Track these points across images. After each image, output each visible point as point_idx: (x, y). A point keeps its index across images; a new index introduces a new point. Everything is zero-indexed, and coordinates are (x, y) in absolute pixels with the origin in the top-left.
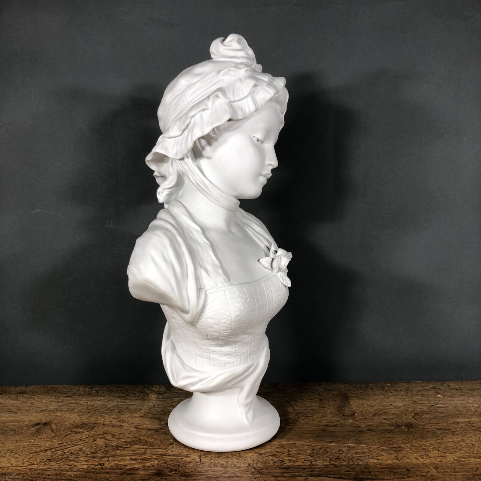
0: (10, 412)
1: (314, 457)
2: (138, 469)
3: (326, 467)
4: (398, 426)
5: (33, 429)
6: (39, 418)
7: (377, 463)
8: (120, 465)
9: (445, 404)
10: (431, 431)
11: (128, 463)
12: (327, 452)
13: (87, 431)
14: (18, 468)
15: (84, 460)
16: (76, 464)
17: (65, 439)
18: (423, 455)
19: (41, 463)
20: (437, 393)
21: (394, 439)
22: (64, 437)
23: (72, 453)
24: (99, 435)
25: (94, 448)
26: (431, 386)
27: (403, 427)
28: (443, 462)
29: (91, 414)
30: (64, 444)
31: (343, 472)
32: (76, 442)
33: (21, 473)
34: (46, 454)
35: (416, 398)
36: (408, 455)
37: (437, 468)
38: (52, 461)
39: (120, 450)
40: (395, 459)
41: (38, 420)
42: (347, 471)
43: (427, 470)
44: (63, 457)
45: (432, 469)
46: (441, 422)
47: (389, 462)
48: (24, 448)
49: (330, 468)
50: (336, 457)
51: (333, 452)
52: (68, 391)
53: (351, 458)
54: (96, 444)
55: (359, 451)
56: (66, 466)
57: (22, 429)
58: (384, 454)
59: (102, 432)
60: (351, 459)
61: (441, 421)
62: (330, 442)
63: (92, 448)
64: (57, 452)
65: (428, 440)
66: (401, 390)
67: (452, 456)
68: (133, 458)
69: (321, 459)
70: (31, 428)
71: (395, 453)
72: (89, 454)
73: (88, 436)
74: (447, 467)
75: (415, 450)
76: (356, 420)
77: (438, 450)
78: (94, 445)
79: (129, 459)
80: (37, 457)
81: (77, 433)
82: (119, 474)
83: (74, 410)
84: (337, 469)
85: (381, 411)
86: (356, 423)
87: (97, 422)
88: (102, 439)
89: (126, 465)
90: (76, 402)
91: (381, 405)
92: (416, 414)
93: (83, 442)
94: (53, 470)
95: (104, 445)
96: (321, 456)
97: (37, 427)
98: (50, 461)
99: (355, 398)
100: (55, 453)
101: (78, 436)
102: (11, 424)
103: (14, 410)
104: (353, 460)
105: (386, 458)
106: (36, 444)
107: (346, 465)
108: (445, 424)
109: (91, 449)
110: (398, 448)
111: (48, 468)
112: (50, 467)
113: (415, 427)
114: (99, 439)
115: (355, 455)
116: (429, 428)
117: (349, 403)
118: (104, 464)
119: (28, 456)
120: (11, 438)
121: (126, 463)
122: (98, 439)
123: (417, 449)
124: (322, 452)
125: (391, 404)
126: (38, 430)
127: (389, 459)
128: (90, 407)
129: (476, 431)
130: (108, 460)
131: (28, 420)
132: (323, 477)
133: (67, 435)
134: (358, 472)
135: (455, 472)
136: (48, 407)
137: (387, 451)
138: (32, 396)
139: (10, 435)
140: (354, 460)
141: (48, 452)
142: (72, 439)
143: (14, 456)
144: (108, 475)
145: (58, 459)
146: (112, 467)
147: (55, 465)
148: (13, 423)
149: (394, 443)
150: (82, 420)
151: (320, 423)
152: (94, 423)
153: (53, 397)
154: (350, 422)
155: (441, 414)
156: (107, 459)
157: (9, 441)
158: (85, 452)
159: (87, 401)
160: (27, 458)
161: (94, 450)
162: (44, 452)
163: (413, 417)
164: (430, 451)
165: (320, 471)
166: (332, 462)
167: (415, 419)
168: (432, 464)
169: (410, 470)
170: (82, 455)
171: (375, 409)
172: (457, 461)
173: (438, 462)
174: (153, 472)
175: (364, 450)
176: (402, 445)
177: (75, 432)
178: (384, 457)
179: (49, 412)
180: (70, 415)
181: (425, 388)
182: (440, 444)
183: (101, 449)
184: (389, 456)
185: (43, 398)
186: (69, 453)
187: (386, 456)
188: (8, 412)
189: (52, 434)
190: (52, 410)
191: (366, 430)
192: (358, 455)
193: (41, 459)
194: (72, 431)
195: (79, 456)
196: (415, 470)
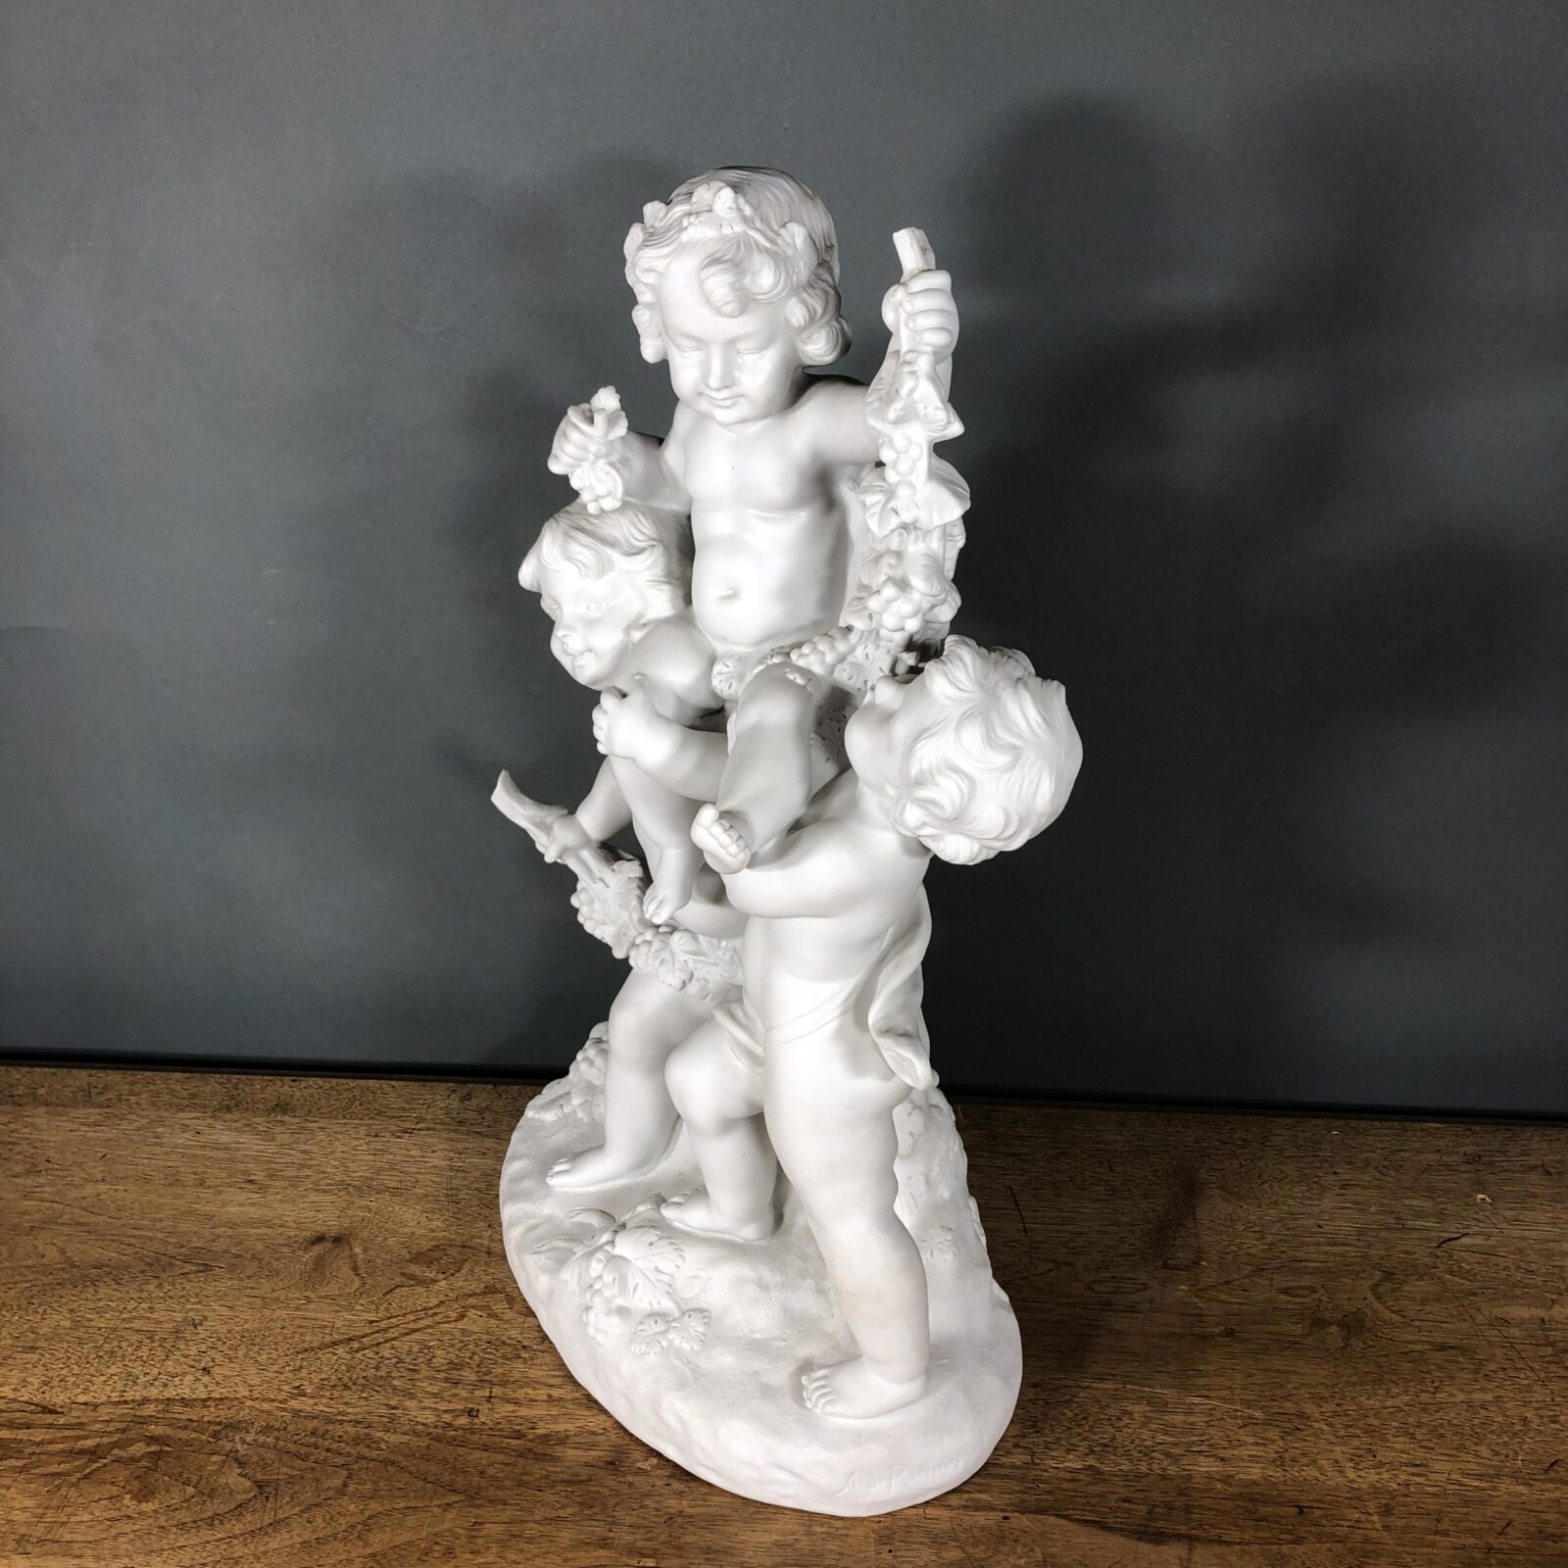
0: (249, 1186)
1: (1044, 1435)
2: (563, 1440)
3: (1068, 1476)
4: (1319, 1323)
5: (307, 1256)
6: (321, 1216)
7: (1218, 1477)
8: (519, 1421)
9: (1489, 1236)
10: (1412, 1354)
11: (539, 1412)
12: (1084, 1418)
13: (444, 1279)
14: (266, 1406)
15: (428, 1389)
16: (408, 1403)
17: (385, 1305)
18: (1362, 1452)
19: (321, 1393)
20: (1479, 1183)
21: (1292, 1378)
22: (384, 1295)
23: (400, 1361)
24: (474, 1294)
25: (457, 1346)
26: (1469, 1149)
27: (1333, 1329)
28: (1412, 1489)
29: (460, 1209)
30: (383, 1325)
31: (1113, 1504)
32: (414, 1318)
33: (273, 1426)
34: (335, 1358)
35: (1407, 1202)
36: (1315, 1451)
37: (1387, 1511)
38: (350, 1389)
39: (525, 1360)
40: (1274, 1461)
41: (320, 1222)
42: (1127, 1500)
43: (1357, 1516)
44: (378, 1374)
45: (1371, 1511)
46: (1452, 1316)
47: (1255, 1473)
48: (282, 1328)
49: (1082, 1483)
50: (1106, 1441)
51: (1102, 1417)
52: (404, 1109)
53: (1147, 1447)
54: (463, 1329)
55: (1178, 1419)
56: (384, 1411)
57: (277, 1255)
58: (1247, 1439)
59: (482, 1285)
60: (1147, 1453)
61: (1454, 1313)
62: (1103, 1374)
63: (452, 1346)
64: (366, 1352)
65: (1395, 1390)
66: (1367, 1162)
67: (1449, 1466)
68: (555, 1393)
69: (1063, 1442)
70: (301, 1253)
71: (1282, 1438)
72: (444, 1368)
73: (443, 1299)
74: (1418, 1508)
75: (1342, 1432)
76: (1199, 1287)
77: (1412, 1436)
78: (458, 1335)
79: (545, 1398)
80: (312, 1369)
81: (417, 1285)
82: (513, 1453)
83: (414, 1187)
84: (1099, 1489)
85: (1284, 1252)
86: (1195, 1299)
87: (471, 1244)
88: (479, 1313)
89: (535, 1420)
90: (423, 1157)
91: (1288, 1229)
92: (1388, 1275)
93: (430, 1319)
94: (350, 1421)
95: (484, 1337)
96: (1064, 1431)
97: (317, 1249)
98: (346, 1387)
99: (1217, 1191)
100: (359, 1355)
101: (422, 1297)
102: (252, 1231)
103: (259, 1177)
104: (1152, 1458)
105: (1249, 1456)
106: (312, 1315)
107: (1126, 1476)
108: (1464, 1326)
109: (450, 1350)
110: (1296, 1421)
111: (339, 1413)
112: (342, 1408)
113: (1369, 1331)
114: (474, 1311)
115: (1160, 1438)
116: (1410, 1338)
117: (1195, 1213)
118: (478, 1411)
119: (291, 1363)
120: (252, 1288)
121: (537, 1411)
122: (471, 1313)
123: (1351, 1426)
124: (1070, 1414)
125: (1319, 1226)
126: (319, 1261)
127: (1257, 1462)
128: (456, 1182)
129: (1553, 1362)
130: (490, 1397)
131: (294, 1222)
132: (1052, 1518)
133: (391, 1291)
134: (1154, 1506)
135: (1436, 1533)
136: (346, 1171)
137: (1258, 1429)
138: (308, 1125)
139: (249, 1277)
140: (1155, 1454)
141: (340, 1351)
142: (403, 1306)
143: (259, 1359)
144: (485, 1454)
145: (365, 1382)
146: (500, 1427)
147: (355, 1406)
148: (258, 1231)
149: (1286, 1398)
150: (433, 1231)
151: (1089, 1293)
152: (465, 1247)
153: (362, 1131)
154: (1179, 1294)
155: (1462, 1281)
156: (488, 1395)
157: (246, 1300)
158: (435, 1360)
159: (452, 1154)
160: (287, 1368)
161: (457, 1356)
162: (331, 1349)
163: (1374, 1288)
164: (1388, 1441)
165: (1049, 1493)
166: (1091, 1461)
167: (1379, 1298)
168: (1376, 1491)
169: (1305, 1510)
170: (425, 1372)
171: (1266, 1244)
172: (1456, 1487)
173: (1399, 1484)
174: (601, 1453)
175: (1192, 1419)
176: (1310, 1408)
177: (413, 1277)
178: (1244, 1452)
179: (347, 1193)
180: (405, 1209)
181: (1445, 1158)
182: (1424, 1410)
183: (474, 1354)
184: (1261, 1448)
185: (336, 1133)
186: (394, 1361)
187: (1253, 1448)
188: (244, 1185)
189: (352, 1282)
190: (357, 1183)
191: (1218, 1335)
192: (1172, 1436)
193: (324, 1376)
194: (403, 1274)
195: (417, 1376)
196: (1319, 1512)
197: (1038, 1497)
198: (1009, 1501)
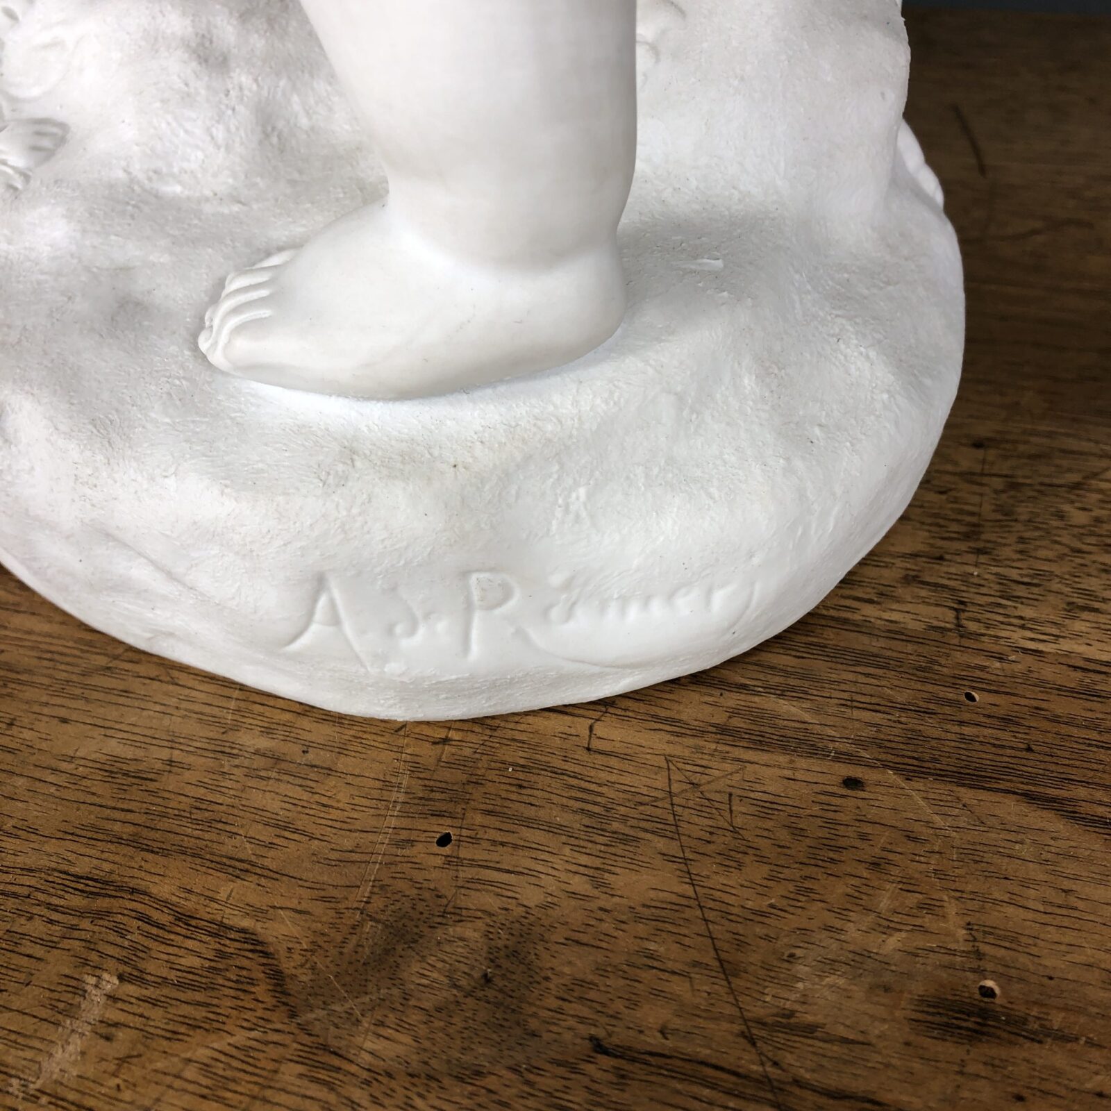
197: (967, 730)
198: (869, 732)
